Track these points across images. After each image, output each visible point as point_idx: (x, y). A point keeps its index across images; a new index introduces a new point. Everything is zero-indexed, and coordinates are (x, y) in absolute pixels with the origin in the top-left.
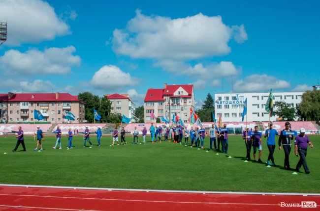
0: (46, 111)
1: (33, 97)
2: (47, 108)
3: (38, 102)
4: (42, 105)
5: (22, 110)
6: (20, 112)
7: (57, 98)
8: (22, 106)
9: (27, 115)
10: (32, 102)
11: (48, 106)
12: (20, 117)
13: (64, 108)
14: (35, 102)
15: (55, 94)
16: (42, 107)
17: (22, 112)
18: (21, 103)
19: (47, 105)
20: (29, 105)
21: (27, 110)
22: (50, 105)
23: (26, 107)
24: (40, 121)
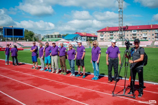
0: (146, 34)
1: (138, 27)
2: (146, 32)
3: (141, 30)
4: (143, 31)
5: (133, 34)
6: (132, 35)
7: (151, 27)
8: (133, 32)
9: (136, 37)
10: (138, 30)
12: (132, 38)
13: (156, 32)
14: (140, 30)
15: (150, 25)
16: (143, 33)
18: (133, 31)
19: (146, 31)
20: (137, 31)
21: (135, 34)
22: (148, 31)
24: (142, 40)
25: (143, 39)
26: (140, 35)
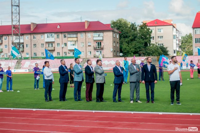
0: (74, 43)
1: (58, 27)
2: (75, 39)
3: (65, 33)
4: (69, 36)
5: (47, 43)
6: (45, 45)
7: (86, 27)
8: (46, 38)
9: (53, 48)
10: (57, 32)
11: (77, 37)
13: (95, 39)
14: (61, 33)
15: (84, 23)
16: (69, 39)
17: (47, 45)
18: (46, 35)
19: (75, 36)
20: (55, 36)
21: (52, 43)
22: (79, 35)
23: (51, 39)
24: (68, 55)
25: (69, 53)
26: (63, 46)
